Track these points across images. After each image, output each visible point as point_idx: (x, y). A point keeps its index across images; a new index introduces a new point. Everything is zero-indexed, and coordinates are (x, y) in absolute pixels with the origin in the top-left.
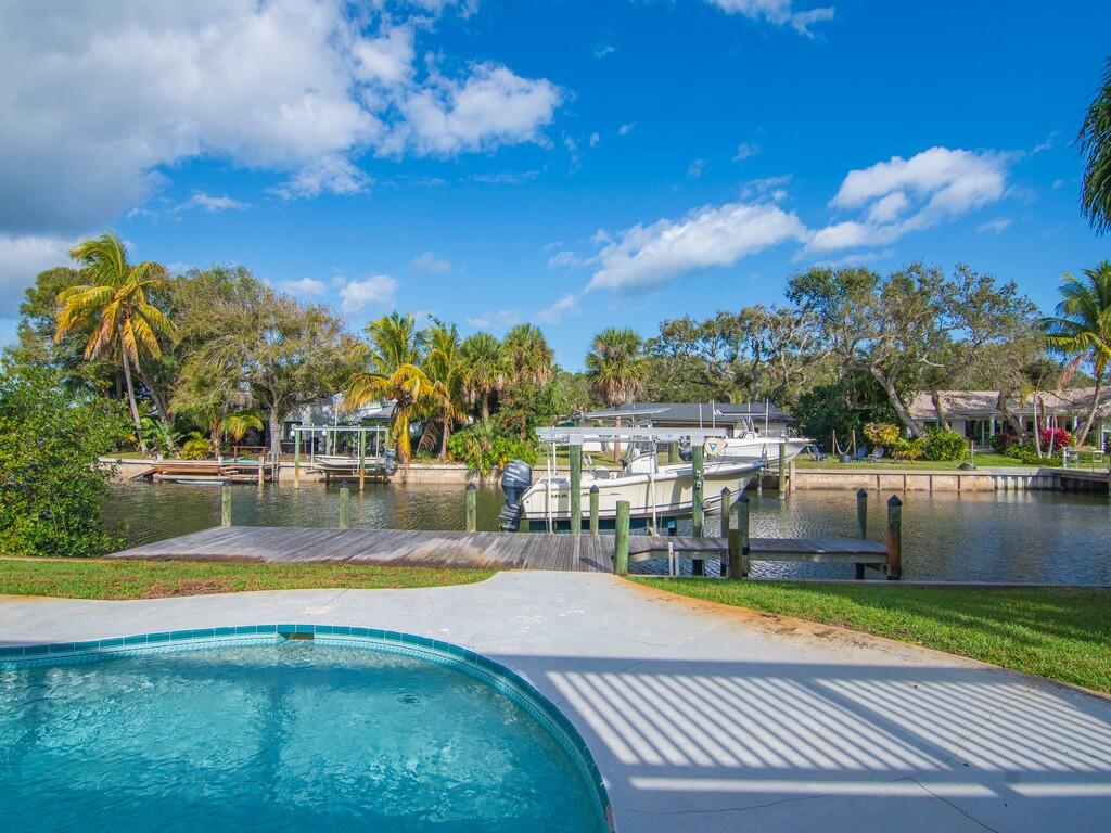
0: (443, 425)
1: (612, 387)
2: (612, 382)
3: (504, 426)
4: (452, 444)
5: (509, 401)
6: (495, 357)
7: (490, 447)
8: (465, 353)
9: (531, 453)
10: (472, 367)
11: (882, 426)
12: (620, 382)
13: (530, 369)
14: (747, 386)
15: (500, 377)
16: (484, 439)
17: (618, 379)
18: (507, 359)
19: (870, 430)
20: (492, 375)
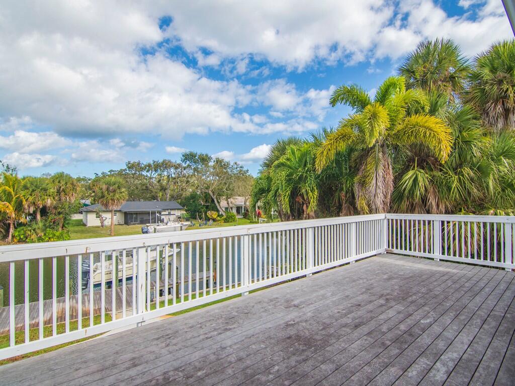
0: (9, 224)
1: (110, 204)
2: (110, 201)
3: (52, 224)
4: (17, 234)
5: (54, 211)
6: (45, 190)
7: (43, 234)
8: (25, 187)
9: (67, 236)
10: (31, 195)
11: (213, 212)
12: (114, 202)
13: (66, 194)
14: (164, 191)
15: (49, 200)
16: (38, 231)
17: (113, 200)
18: (52, 190)
19: (209, 213)
20: (44, 200)
